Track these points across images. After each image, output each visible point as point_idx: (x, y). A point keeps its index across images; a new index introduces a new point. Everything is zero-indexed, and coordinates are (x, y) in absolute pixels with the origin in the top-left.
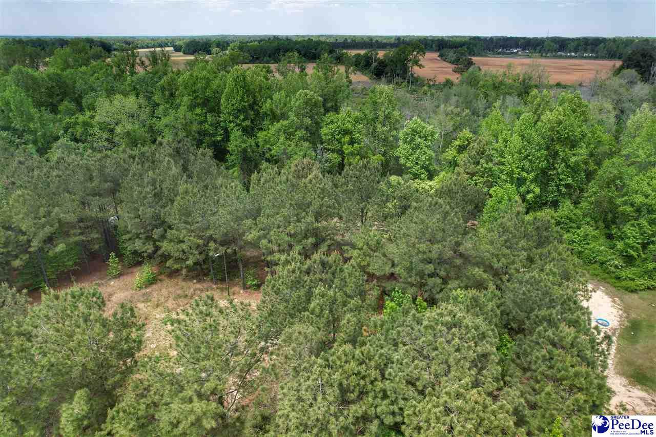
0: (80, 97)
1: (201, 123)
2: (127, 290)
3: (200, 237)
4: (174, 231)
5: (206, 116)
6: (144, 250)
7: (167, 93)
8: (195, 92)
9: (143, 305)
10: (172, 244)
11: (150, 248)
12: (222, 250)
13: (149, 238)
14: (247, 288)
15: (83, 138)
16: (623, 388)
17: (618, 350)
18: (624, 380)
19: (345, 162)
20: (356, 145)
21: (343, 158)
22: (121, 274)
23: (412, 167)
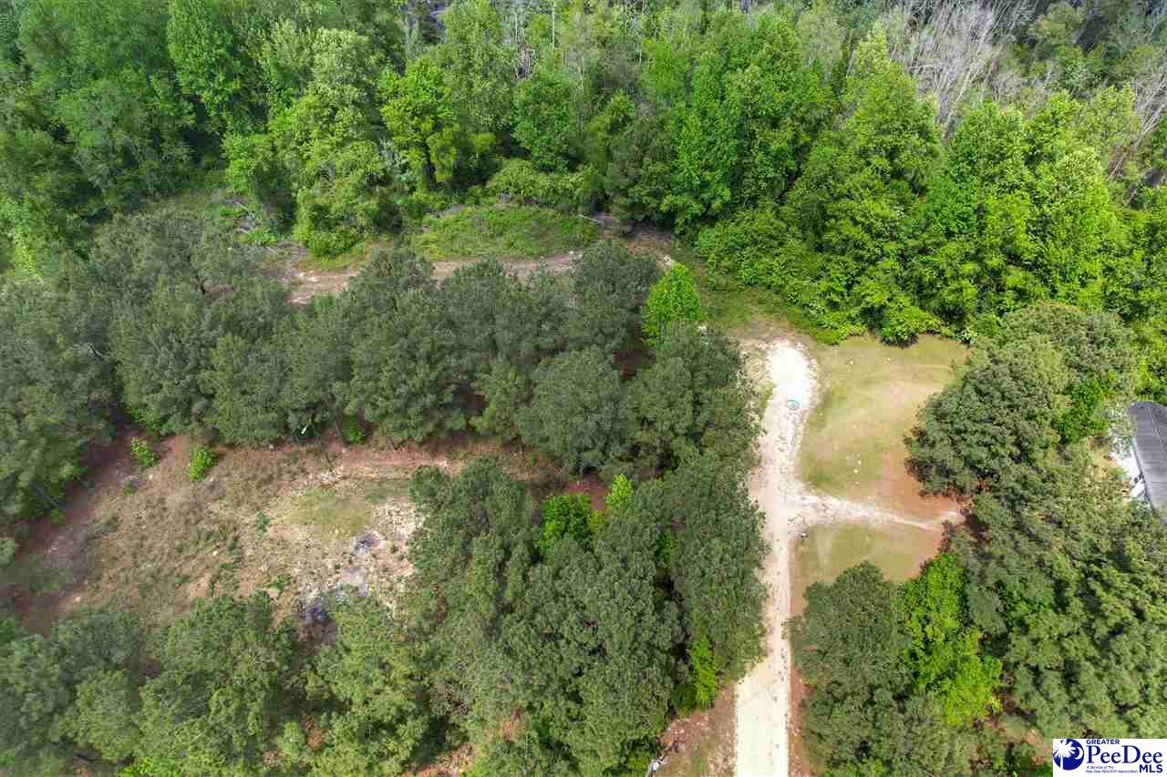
2: (181, 484)
9: (217, 505)
16: (799, 497)
17: (803, 444)
18: (801, 485)
19: (433, 161)
20: (445, 130)
21: (429, 156)
22: (157, 459)
23: (543, 157)
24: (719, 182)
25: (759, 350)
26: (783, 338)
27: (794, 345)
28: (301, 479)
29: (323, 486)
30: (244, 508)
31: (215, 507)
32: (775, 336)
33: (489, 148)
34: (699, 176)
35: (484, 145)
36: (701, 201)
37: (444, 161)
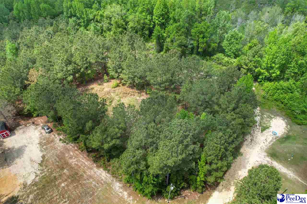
1: (145, 19)
2: (109, 88)
3: (132, 75)
4: (124, 71)
5: (147, 16)
6: (115, 75)
8: (143, 5)
9: (113, 94)
10: (124, 75)
11: (117, 75)
12: (139, 80)
13: (117, 72)
14: (147, 94)
16: (263, 156)
17: (273, 144)
18: (266, 154)
19: (199, 45)
20: (205, 39)
21: (199, 44)
22: (108, 82)
23: (228, 52)
24: (277, 69)
25: (271, 117)
26: (280, 117)
27: (284, 120)
28: (132, 96)
29: (136, 99)
30: (117, 97)
31: (112, 94)
32: (278, 115)
33: (215, 47)
34: (271, 64)
35: (214, 46)
36: (269, 73)
37: (201, 46)
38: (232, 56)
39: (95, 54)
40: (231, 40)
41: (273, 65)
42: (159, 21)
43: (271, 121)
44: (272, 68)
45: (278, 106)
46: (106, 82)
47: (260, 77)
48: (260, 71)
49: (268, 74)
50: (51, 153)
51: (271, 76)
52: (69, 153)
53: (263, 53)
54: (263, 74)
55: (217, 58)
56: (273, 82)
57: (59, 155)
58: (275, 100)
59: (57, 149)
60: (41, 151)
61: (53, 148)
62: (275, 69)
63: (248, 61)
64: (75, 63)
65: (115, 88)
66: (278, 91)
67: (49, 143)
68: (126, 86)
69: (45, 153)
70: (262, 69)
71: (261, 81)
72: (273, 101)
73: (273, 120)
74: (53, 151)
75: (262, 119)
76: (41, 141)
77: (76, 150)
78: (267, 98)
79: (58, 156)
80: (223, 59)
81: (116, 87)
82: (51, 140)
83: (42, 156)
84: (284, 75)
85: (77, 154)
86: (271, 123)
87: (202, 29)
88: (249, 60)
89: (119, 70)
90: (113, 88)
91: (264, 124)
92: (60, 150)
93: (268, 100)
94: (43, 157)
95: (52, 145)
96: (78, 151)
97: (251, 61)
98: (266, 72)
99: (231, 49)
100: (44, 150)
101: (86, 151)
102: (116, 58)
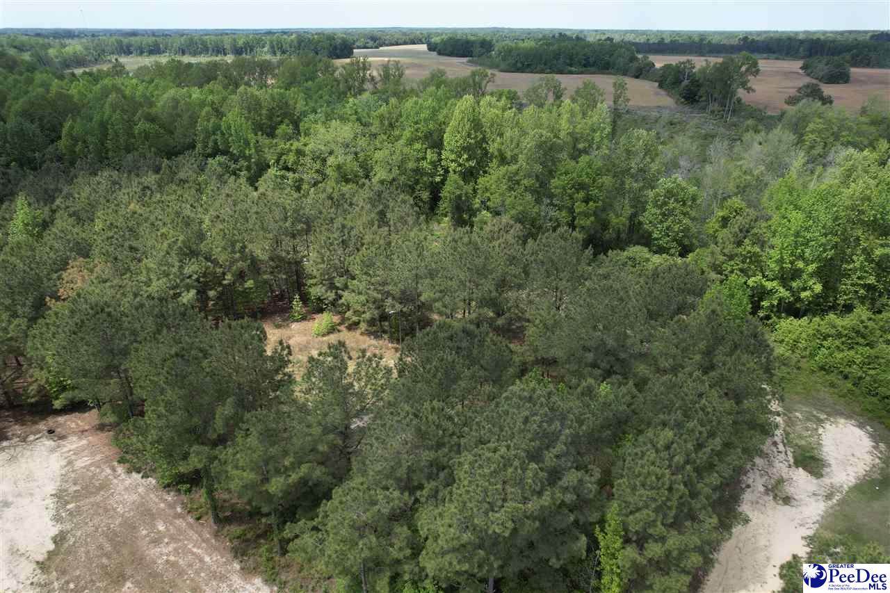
0: (299, 120)
1: (418, 160)
2: (305, 335)
3: (379, 292)
4: (355, 282)
5: (426, 153)
6: (325, 296)
7: (386, 123)
8: (416, 123)
10: (353, 294)
11: (331, 296)
12: (398, 307)
13: (332, 286)
15: (294, 167)
19: (575, 222)
20: (591, 203)
21: (574, 218)
22: (304, 319)
23: (660, 239)
24: (811, 275)
25: (817, 418)
27: (861, 426)
31: (314, 352)
32: (838, 413)
33: (621, 227)
34: (792, 263)
35: (618, 223)
36: (790, 289)
37: (581, 222)
38: (673, 251)
39: (271, 235)
40: (665, 203)
41: (800, 264)
42: (460, 165)
43: (821, 431)
44: (796, 274)
45: (832, 385)
46: (297, 321)
47: (765, 304)
48: (763, 286)
49: (787, 294)
50: (91, 524)
51: (798, 299)
52: (154, 526)
53: (765, 233)
54: (771, 292)
55: (630, 259)
56: (806, 318)
57: (116, 534)
58: (822, 368)
59: (112, 513)
60: (57, 519)
61: (101, 511)
62: (805, 276)
63: (722, 258)
64: (208, 259)
65: (324, 335)
66: (825, 343)
67: (92, 493)
68: (359, 332)
69: (68, 526)
70: (768, 280)
71: (768, 317)
72: (813, 372)
73: (827, 426)
74: (96, 521)
75: (790, 422)
76: (66, 486)
77: (179, 516)
78: (796, 363)
79: (112, 536)
80: (648, 260)
81: (329, 333)
82: (97, 484)
83: (56, 536)
84: (836, 297)
85: (179, 530)
86: (823, 437)
87: (581, 176)
88: (724, 256)
89: (339, 282)
90: (318, 335)
91: (800, 437)
92: (122, 516)
93: (799, 368)
94: (59, 540)
95: (98, 498)
96: (183, 518)
97: (731, 257)
98: (781, 288)
99: (667, 229)
100: (69, 518)
101: (211, 520)
102: (331, 244)
